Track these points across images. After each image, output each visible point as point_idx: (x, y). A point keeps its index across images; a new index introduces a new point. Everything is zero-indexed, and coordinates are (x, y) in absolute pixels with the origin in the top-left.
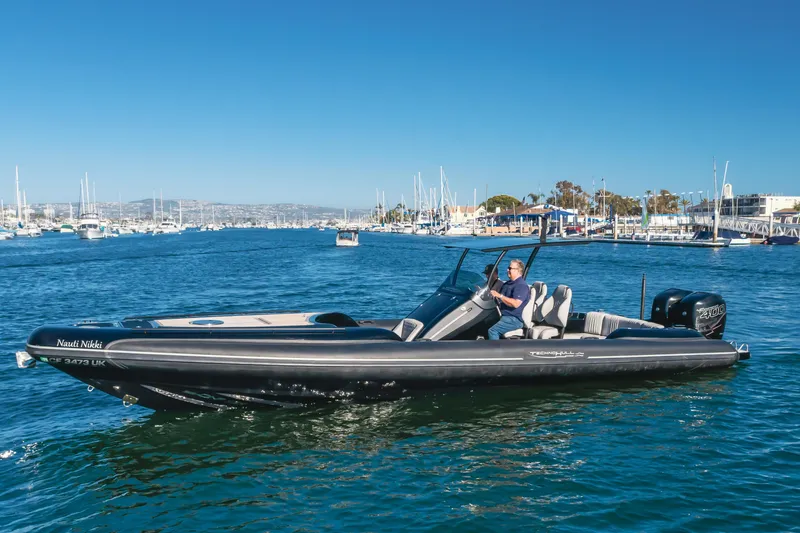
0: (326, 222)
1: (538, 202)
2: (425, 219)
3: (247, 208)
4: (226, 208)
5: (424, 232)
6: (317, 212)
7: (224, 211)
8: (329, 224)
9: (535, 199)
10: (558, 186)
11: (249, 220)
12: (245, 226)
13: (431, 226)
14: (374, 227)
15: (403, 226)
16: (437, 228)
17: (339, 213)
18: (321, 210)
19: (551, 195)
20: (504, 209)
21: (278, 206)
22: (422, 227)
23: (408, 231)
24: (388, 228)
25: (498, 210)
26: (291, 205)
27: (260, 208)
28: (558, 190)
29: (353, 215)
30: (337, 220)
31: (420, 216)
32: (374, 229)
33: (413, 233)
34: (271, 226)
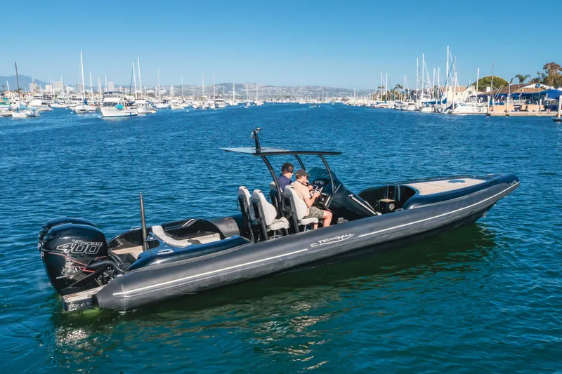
0: (341, 98)
1: (525, 82)
2: (427, 97)
3: (288, 89)
4: (275, 89)
5: (429, 110)
6: (336, 92)
7: (273, 91)
8: (343, 100)
9: (522, 80)
10: (545, 68)
11: (288, 97)
12: (284, 102)
13: (436, 105)
14: (378, 103)
15: (406, 103)
16: (444, 106)
17: (350, 93)
18: (338, 90)
19: (537, 76)
20: (493, 88)
21: (308, 87)
22: (427, 104)
23: (412, 108)
24: (391, 104)
25: (489, 89)
26: (318, 87)
27: (297, 89)
28: (544, 72)
29: (360, 94)
30: (349, 98)
31: (422, 94)
32: (378, 106)
33: (416, 110)
34: (302, 101)
